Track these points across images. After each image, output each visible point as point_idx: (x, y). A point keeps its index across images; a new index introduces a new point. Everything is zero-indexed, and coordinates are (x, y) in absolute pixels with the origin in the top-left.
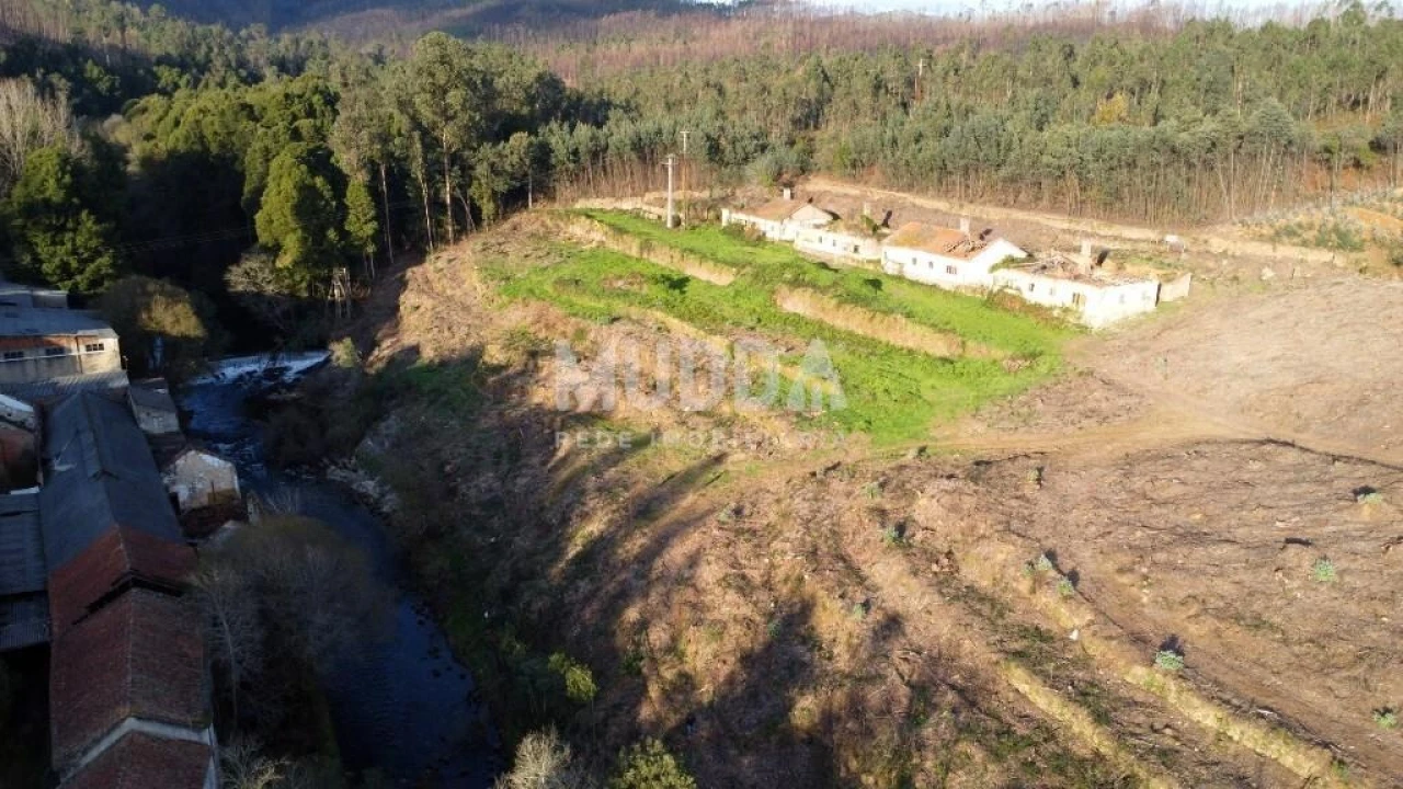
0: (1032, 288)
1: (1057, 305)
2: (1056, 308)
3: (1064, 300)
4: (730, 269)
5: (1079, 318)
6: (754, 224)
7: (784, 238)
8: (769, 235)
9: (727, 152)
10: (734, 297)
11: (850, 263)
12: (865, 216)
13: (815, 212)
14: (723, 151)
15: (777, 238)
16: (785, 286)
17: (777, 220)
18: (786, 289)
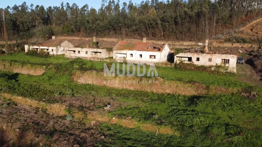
0: (198, 59)
1: (213, 65)
2: (213, 66)
3: (217, 63)
4: (42, 66)
5: (227, 69)
6: (42, 49)
7: (58, 54)
8: (51, 53)
9: (20, 27)
10: (49, 80)
12: (94, 42)
13: (68, 44)
14: (18, 26)
15: (54, 54)
16: (77, 71)
17: (54, 47)
18: (79, 72)
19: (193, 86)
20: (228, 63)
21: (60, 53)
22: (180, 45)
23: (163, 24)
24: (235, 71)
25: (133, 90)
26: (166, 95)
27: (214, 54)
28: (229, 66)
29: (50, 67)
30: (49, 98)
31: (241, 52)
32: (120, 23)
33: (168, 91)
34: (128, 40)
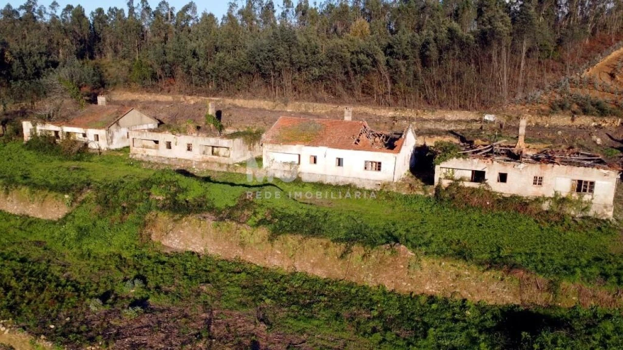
0: (503, 178)
1: (547, 196)
2: (546, 199)
3: (558, 189)
4: (60, 195)
5: (586, 209)
6: (68, 134)
7: (113, 147)
8: (93, 145)
9: (15, 67)
11: (216, 168)
12: (211, 116)
13: (141, 117)
14: (10, 65)
15: (103, 148)
16: (160, 214)
17: (99, 128)
18: (166, 218)
19: (507, 278)
20: (591, 191)
21: (117, 145)
22: (436, 121)
23: (391, 63)
24: (610, 214)
25: (325, 277)
26: (423, 300)
27: (552, 165)
28: (593, 199)
29: (84, 196)
30: (68, 319)
31: (599, 141)
32: (278, 60)
33: (429, 288)
34: (300, 106)
